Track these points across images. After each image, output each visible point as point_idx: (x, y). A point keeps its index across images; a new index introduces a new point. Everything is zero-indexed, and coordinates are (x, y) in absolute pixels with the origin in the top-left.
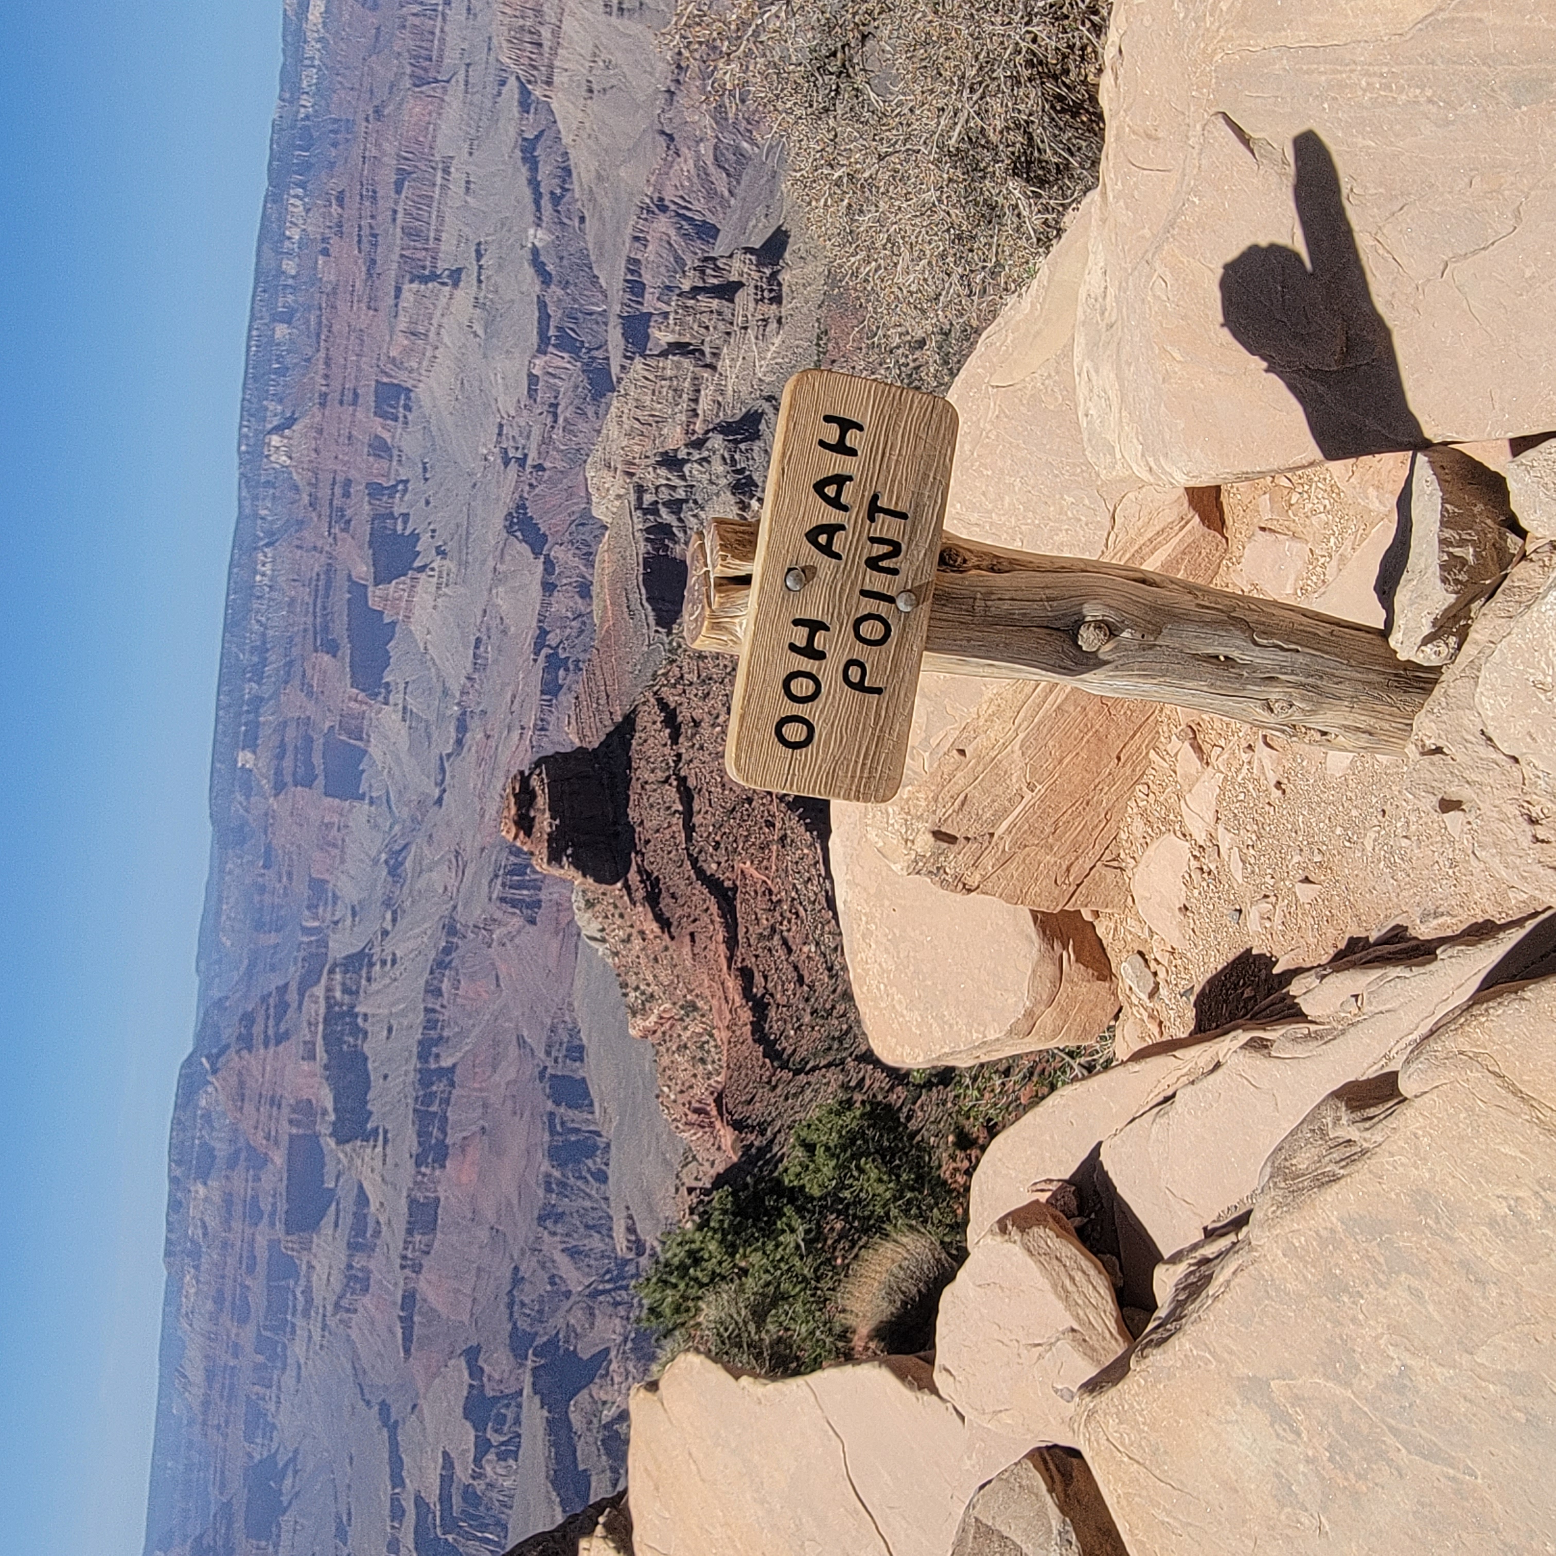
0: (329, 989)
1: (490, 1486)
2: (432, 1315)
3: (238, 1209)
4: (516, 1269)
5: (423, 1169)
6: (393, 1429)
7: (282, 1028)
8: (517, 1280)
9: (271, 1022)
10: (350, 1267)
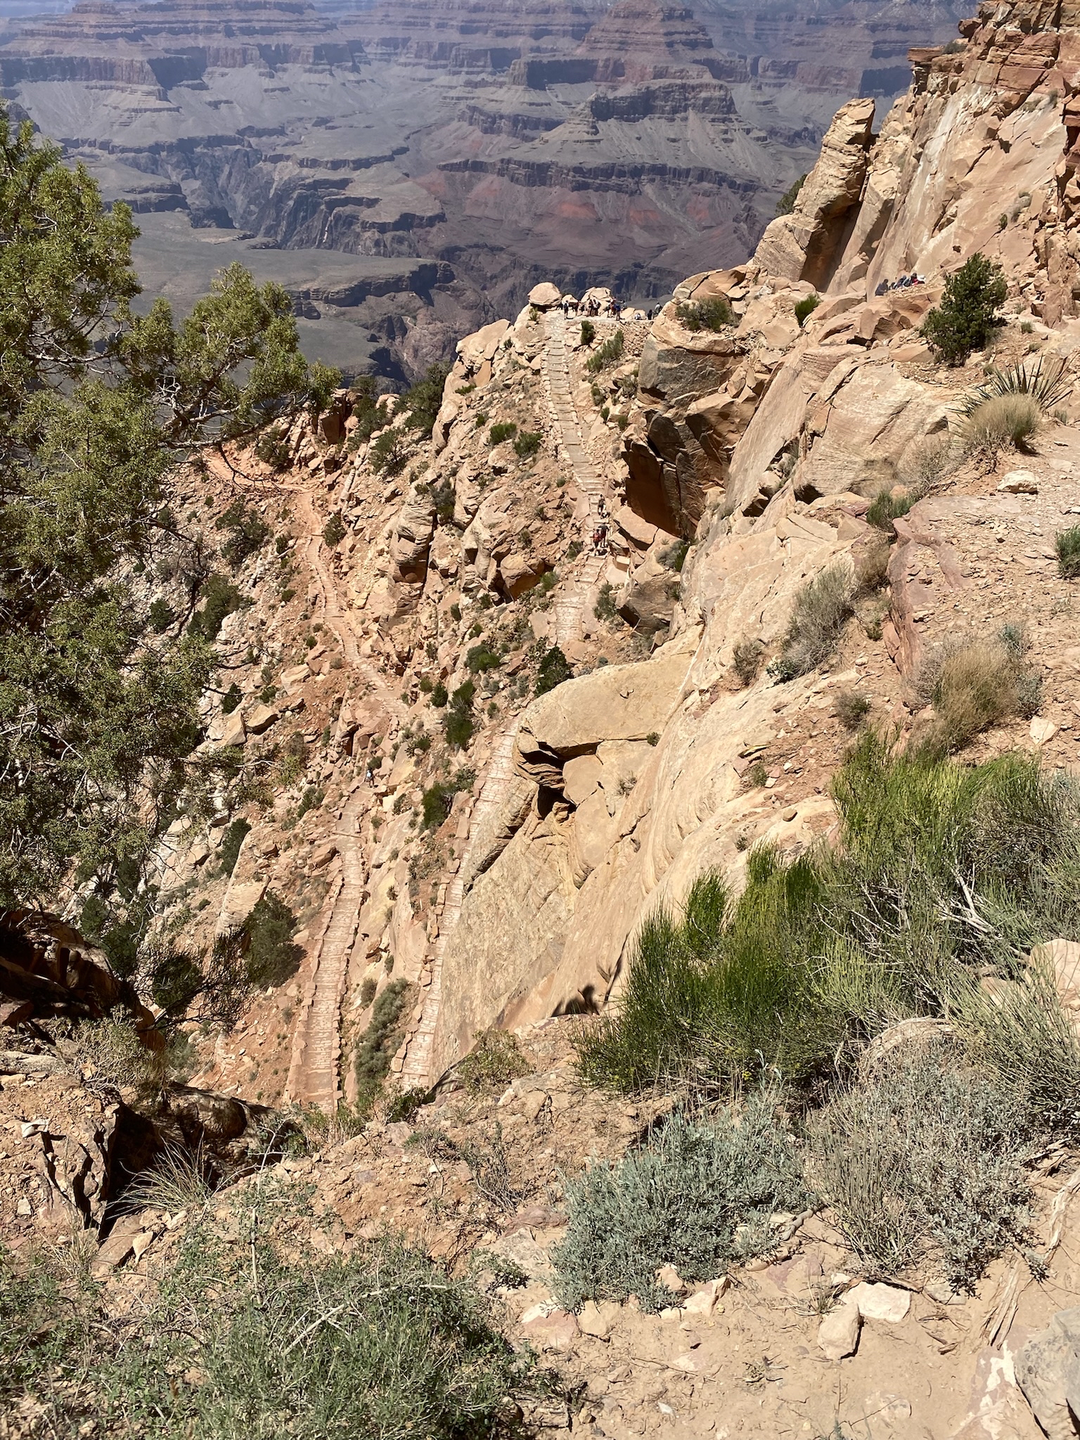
0: (707, 86)
1: (358, 236)
2: (469, 186)
3: (542, 20)
4: (502, 249)
5: (571, 173)
6: (391, 159)
7: (679, 47)
8: (494, 250)
9: (684, 37)
10: (501, 117)
